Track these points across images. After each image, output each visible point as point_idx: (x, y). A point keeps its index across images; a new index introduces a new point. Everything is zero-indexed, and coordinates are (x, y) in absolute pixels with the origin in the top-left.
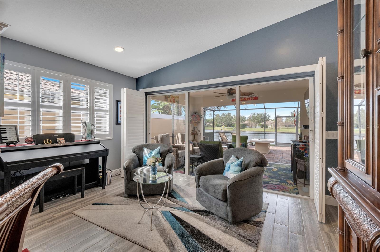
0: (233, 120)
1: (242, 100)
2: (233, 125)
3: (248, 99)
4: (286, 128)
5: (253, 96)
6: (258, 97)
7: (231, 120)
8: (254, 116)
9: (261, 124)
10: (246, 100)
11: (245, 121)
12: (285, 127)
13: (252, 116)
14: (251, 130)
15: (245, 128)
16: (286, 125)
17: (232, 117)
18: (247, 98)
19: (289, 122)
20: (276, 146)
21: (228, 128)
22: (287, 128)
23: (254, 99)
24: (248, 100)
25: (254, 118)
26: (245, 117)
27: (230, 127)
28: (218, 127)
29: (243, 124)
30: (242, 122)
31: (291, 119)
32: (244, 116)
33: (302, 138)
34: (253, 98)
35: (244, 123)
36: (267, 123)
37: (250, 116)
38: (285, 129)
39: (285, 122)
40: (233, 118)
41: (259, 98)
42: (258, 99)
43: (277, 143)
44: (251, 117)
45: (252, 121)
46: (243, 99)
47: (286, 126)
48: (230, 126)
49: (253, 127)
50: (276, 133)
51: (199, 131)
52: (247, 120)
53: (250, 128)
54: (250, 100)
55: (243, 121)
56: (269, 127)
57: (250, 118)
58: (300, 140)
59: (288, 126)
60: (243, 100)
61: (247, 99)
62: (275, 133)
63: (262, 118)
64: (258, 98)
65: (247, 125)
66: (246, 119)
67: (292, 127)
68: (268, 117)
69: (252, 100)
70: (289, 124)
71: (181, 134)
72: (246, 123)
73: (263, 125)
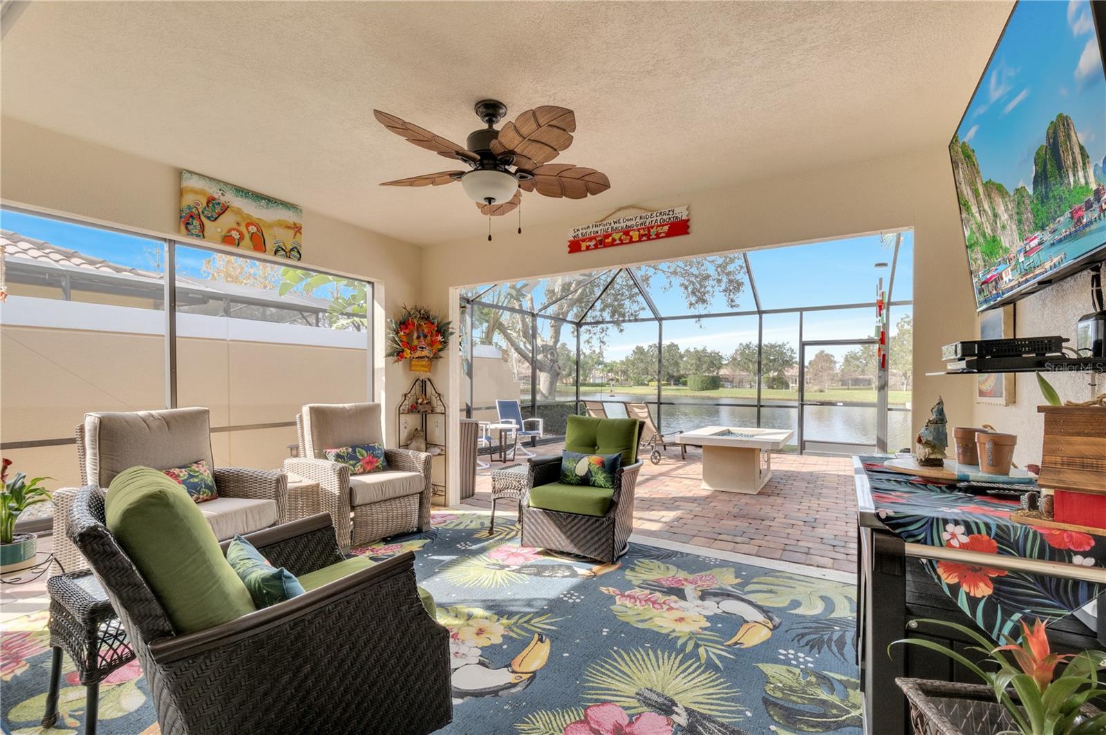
0: (682, 365)
1: (614, 240)
2: (683, 379)
3: (641, 236)
4: (845, 389)
5: (665, 217)
6: (688, 220)
7: (677, 364)
8: (747, 352)
9: (768, 378)
10: (631, 241)
11: (719, 368)
12: (842, 385)
13: (742, 354)
14: (737, 396)
15: (720, 389)
16: (844, 378)
17: (681, 356)
18: (638, 230)
19: (855, 371)
20: (801, 453)
21: (669, 387)
22: (848, 389)
23: (670, 234)
24: (640, 241)
25: (747, 359)
26: (720, 354)
27: (675, 384)
28: (639, 385)
29: (713, 378)
30: (711, 369)
31: (861, 362)
32: (717, 354)
33: (947, 451)
34: (666, 228)
35: (717, 373)
36: (786, 373)
37: (736, 353)
38: (841, 391)
39: (843, 370)
40: (684, 359)
41: (693, 226)
42: (689, 230)
43: (805, 441)
44: (738, 356)
45: (741, 369)
46: (617, 236)
47: (844, 383)
48: (675, 381)
49: (743, 387)
50: (802, 405)
51: (439, 395)
52: (726, 365)
53: (736, 387)
54: (649, 239)
55: (712, 367)
56: (791, 385)
57: (734, 359)
58: (928, 462)
59: (850, 382)
60: (618, 242)
61: (635, 235)
62: (796, 404)
63: (772, 358)
64: (689, 223)
65: (727, 380)
66: (723, 363)
67: (863, 385)
68: (790, 356)
69: (658, 236)
70: (852, 377)
71: (311, 409)
72: (723, 372)
73: (774, 379)
